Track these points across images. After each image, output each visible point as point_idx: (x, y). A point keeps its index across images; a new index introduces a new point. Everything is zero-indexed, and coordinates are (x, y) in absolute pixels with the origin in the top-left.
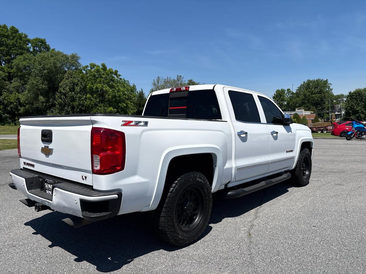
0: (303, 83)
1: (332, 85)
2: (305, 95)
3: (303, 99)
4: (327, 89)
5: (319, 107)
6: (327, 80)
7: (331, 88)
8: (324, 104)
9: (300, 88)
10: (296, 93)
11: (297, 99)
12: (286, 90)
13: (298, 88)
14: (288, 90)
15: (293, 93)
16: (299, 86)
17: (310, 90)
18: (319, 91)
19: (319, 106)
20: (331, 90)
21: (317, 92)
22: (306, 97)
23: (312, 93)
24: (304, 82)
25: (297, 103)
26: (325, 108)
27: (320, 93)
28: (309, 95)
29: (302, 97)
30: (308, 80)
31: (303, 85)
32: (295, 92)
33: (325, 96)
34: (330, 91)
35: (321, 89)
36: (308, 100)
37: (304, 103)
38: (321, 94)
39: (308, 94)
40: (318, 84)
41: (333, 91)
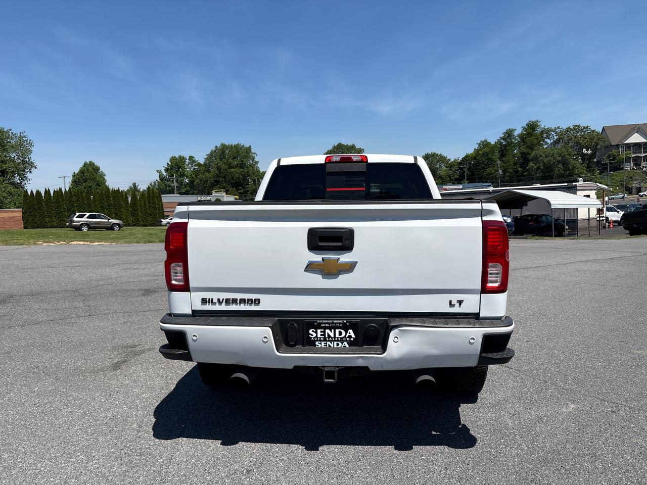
0: (214, 149)
1: (257, 155)
2: (219, 169)
3: (217, 176)
4: (251, 162)
5: (241, 190)
6: (250, 147)
7: (256, 159)
8: (248, 184)
9: (211, 156)
10: (205, 165)
11: (207, 175)
12: (188, 158)
13: (206, 157)
14: (191, 158)
15: (199, 165)
16: (209, 152)
17: (226, 161)
18: (240, 164)
19: (240, 188)
20: (257, 163)
21: (237, 164)
22: (221, 173)
23: (230, 167)
24: (216, 147)
25: (207, 181)
26: (248, 191)
27: (241, 167)
28: (226, 170)
29: (213, 170)
30: (222, 144)
31: (215, 152)
32: (202, 162)
33: (248, 172)
34: (254, 165)
35: (242, 161)
36: (225, 177)
37: (217, 182)
38: (243, 168)
39: (224, 167)
40: (238, 152)
41: (259, 165)
